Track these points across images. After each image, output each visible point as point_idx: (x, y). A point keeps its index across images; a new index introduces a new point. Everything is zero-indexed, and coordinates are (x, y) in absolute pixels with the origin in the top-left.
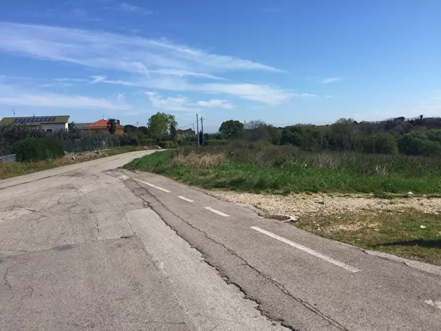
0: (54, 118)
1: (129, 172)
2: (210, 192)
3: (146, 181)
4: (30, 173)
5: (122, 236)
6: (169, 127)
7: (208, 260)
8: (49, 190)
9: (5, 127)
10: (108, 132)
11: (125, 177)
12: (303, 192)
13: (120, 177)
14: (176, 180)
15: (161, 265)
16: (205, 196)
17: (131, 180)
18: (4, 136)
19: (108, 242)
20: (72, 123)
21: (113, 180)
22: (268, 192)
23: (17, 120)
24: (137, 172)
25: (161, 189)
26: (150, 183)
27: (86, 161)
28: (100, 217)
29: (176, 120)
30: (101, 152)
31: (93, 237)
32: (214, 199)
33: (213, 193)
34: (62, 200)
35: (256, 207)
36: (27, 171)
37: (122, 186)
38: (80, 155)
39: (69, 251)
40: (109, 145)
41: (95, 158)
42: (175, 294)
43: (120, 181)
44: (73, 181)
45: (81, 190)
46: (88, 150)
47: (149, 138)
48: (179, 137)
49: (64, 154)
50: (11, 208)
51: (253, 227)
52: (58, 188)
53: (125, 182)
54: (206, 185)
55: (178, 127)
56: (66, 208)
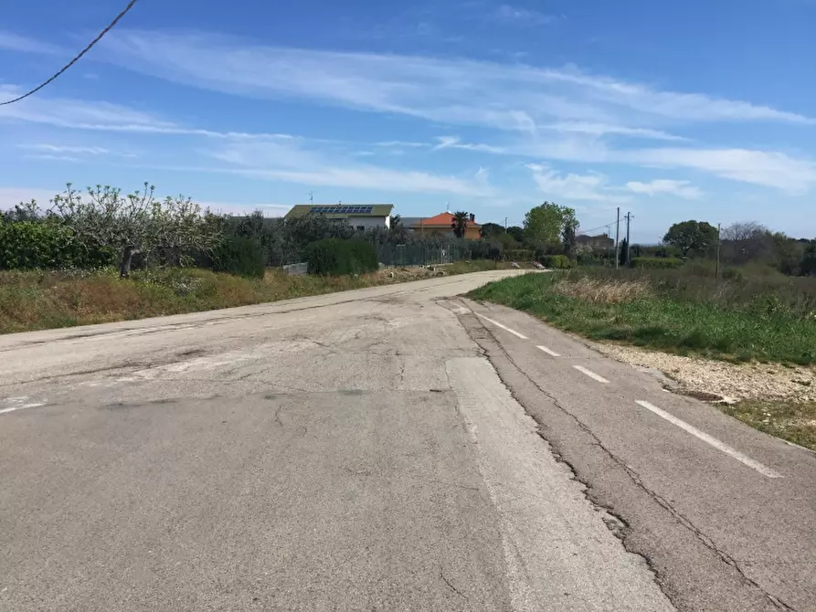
0: (370, 208)
1: (473, 304)
2: (593, 345)
3: (496, 320)
4: (325, 293)
5: (432, 388)
6: (563, 231)
7: (541, 432)
8: (347, 318)
9: (296, 220)
10: (452, 235)
11: (463, 310)
12: (777, 362)
13: (456, 310)
14: (547, 321)
15: (473, 429)
16: (584, 350)
17: (472, 315)
18: (294, 234)
19: (411, 393)
20: (396, 217)
21: (443, 313)
22: (704, 355)
23: (314, 209)
24: (487, 303)
25: (514, 332)
26: (502, 322)
27: (410, 281)
28: (410, 362)
29: (577, 218)
30: (437, 267)
31: (392, 385)
32: (597, 355)
33: (601, 347)
34: (363, 334)
35: (667, 375)
36: (322, 290)
37: (455, 323)
38: (403, 270)
39: (358, 397)
40: (452, 256)
41: (427, 276)
42: (478, 461)
43: (453, 315)
44: (383, 310)
45: (391, 323)
46: (416, 263)
47: (524, 247)
48: (579, 249)
49: (377, 267)
50: (295, 338)
51: (639, 402)
52: (359, 318)
53: (460, 317)
54: (593, 334)
55: (579, 231)
56: (365, 345)
